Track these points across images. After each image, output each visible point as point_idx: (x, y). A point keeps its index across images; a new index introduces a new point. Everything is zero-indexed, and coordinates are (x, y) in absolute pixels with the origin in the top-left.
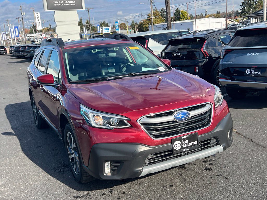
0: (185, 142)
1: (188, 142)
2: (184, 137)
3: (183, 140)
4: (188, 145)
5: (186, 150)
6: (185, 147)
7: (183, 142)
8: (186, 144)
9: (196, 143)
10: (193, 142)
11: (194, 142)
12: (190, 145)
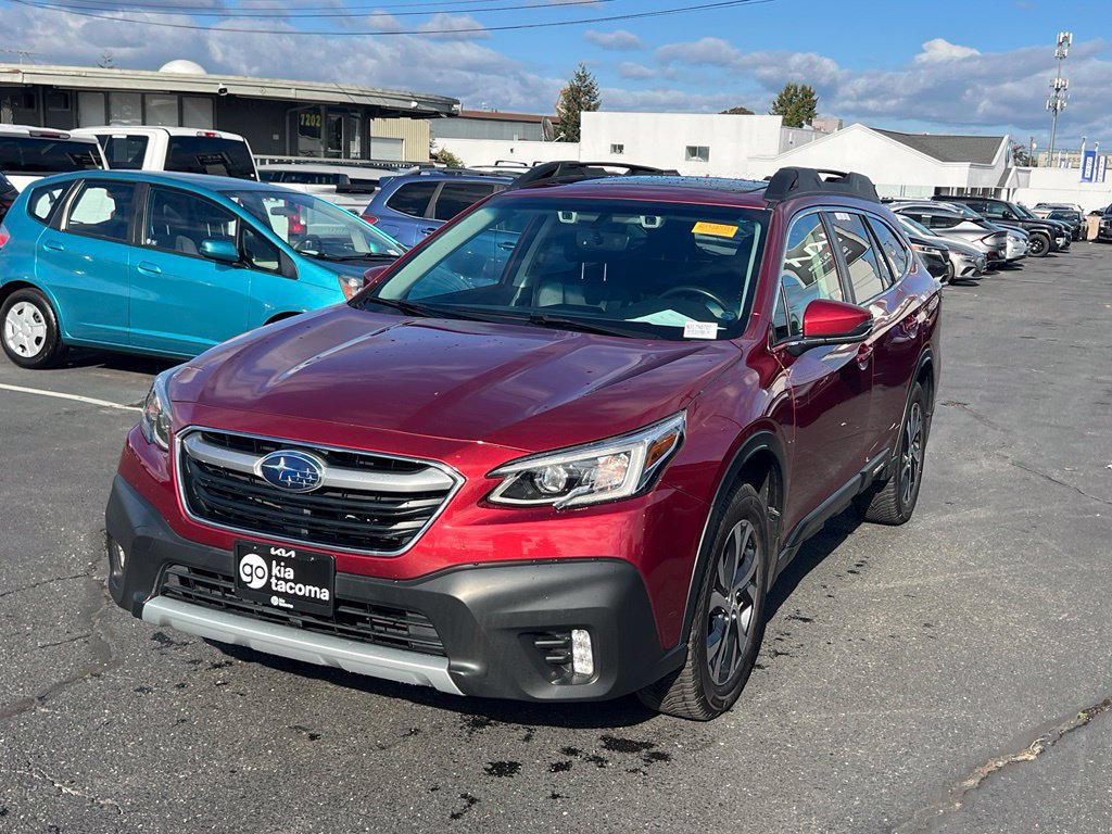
0: (279, 571)
1: (292, 577)
2: (278, 552)
3: (274, 562)
4: (291, 588)
5: (282, 602)
6: (279, 589)
7: (275, 571)
8: (285, 581)
9: (325, 595)
10: (311, 587)
11: (317, 589)
12: (301, 594)
